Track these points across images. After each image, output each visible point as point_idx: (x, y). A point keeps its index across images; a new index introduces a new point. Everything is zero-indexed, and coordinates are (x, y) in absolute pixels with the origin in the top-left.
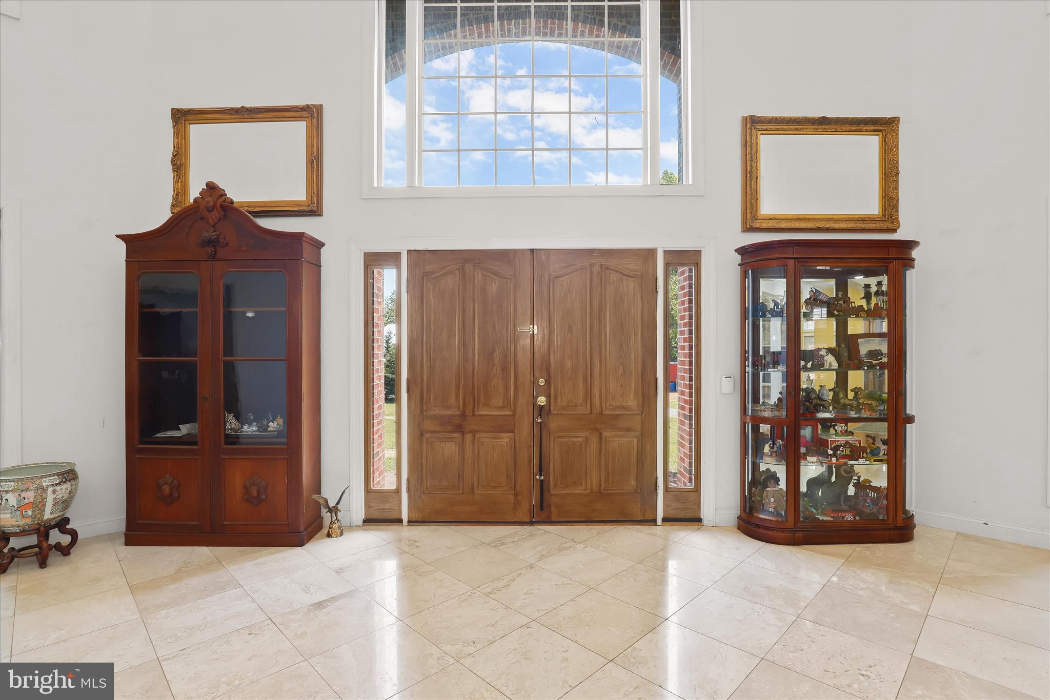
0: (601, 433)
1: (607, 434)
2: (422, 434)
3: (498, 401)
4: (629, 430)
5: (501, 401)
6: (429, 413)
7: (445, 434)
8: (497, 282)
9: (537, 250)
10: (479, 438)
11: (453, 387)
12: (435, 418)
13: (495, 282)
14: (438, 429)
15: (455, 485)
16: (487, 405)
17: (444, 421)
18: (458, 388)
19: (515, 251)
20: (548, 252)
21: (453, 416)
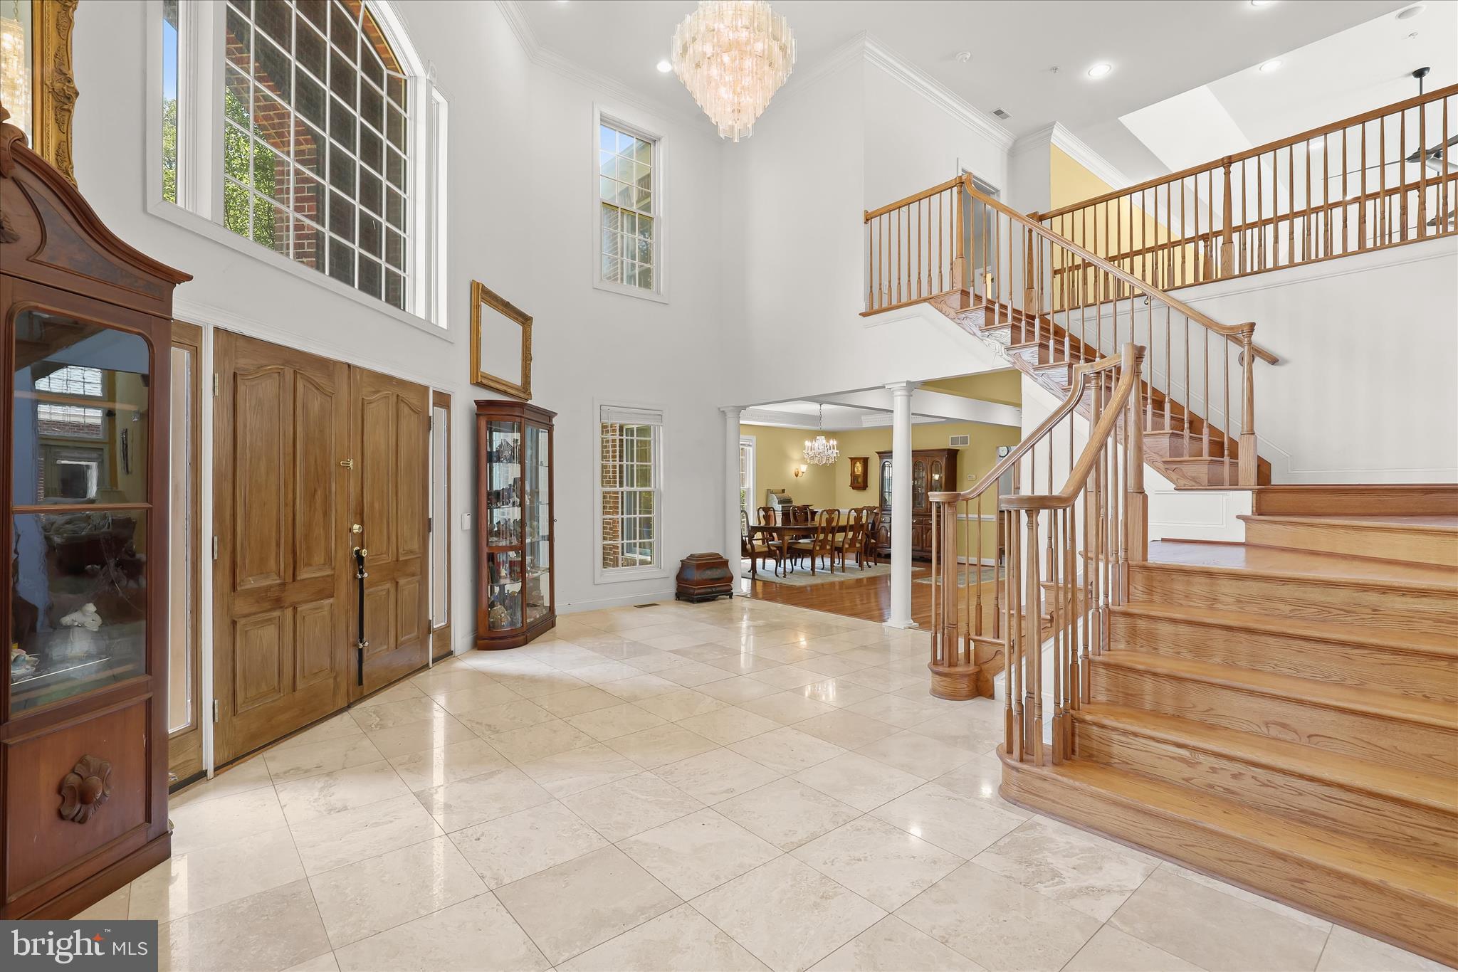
0: (397, 583)
1: (402, 581)
2: (234, 623)
3: (319, 558)
4: (413, 575)
5: (323, 558)
6: (243, 588)
7: (263, 615)
8: (319, 399)
9: (355, 367)
10: (301, 611)
11: (274, 544)
12: (250, 593)
13: (317, 399)
14: (254, 609)
15: (274, 688)
16: (308, 564)
17: (260, 596)
18: (278, 545)
19: (335, 363)
20: (362, 370)
21: (271, 586)
